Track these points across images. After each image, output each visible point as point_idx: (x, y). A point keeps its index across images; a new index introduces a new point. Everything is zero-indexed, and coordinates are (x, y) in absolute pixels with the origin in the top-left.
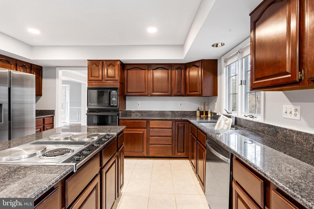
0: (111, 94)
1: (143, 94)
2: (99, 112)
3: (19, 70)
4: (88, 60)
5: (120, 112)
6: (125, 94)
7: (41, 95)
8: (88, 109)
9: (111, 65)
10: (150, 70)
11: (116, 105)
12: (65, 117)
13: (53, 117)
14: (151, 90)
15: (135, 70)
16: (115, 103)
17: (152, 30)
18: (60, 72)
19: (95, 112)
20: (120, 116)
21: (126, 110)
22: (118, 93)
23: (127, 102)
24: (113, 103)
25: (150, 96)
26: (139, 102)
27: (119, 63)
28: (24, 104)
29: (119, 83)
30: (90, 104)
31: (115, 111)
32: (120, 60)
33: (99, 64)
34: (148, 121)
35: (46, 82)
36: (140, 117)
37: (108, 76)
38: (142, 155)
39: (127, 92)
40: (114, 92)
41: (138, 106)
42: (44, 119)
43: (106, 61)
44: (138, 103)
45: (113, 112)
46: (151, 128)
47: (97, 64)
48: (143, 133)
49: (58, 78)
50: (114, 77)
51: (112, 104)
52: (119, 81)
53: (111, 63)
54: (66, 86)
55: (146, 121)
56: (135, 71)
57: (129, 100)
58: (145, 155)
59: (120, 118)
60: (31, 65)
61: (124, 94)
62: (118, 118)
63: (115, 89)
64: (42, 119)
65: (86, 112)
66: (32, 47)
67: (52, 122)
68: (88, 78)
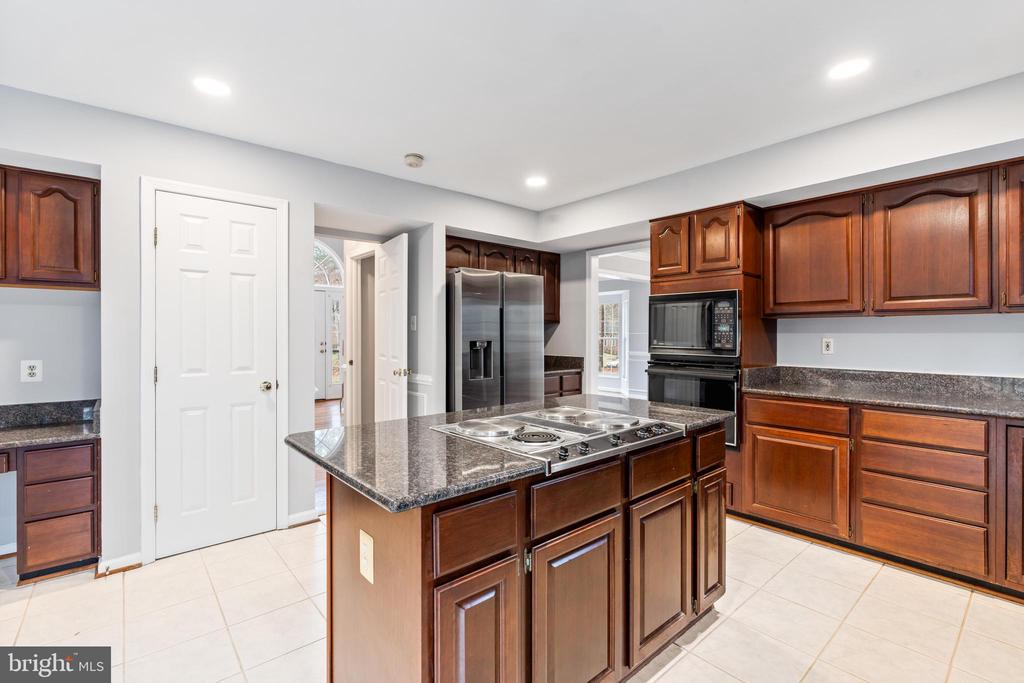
0: (717, 312)
1: (843, 307)
2: (680, 366)
3: (518, 269)
4: (650, 221)
5: (746, 370)
6: (768, 311)
7: (557, 321)
8: (652, 356)
9: (716, 224)
10: (874, 210)
11: (729, 346)
12: (620, 379)
13: (580, 374)
14: (879, 289)
15: (804, 223)
16: (727, 342)
17: (848, 69)
18: (594, 262)
19: (669, 365)
20: (746, 381)
21: (778, 365)
22: (735, 310)
23: (781, 338)
24: (720, 342)
25: (871, 313)
26: (830, 338)
27: (740, 211)
28: (529, 342)
29: (742, 276)
30: (655, 342)
31: (727, 368)
32: (744, 203)
33: (680, 226)
34: (854, 408)
35: (567, 289)
36: (832, 392)
37: (707, 257)
38: (828, 533)
39: (775, 303)
40: (723, 307)
41: (825, 352)
42: (561, 378)
43: (699, 212)
44: (825, 340)
45: (721, 368)
46: (865, 438)
47: (674, 228)
48: (833, 451)
49: (590, 277)
50: (724, 259)
51: (717, 345)
52: (741, 268)
53: (713, 217)
54: (620, 295)
55: (847, 409)
56: (807, 227)
57: (786, 331)
58: (844, 535)
59: (744, 389)
60: (540, 254)
61: (764, 311)
62: (739, 390)
63: (729, 296)
64: (558, 377)
65: (646, 366)
66: (537, 215)
67: (577, 387)
68: (652, 272)
